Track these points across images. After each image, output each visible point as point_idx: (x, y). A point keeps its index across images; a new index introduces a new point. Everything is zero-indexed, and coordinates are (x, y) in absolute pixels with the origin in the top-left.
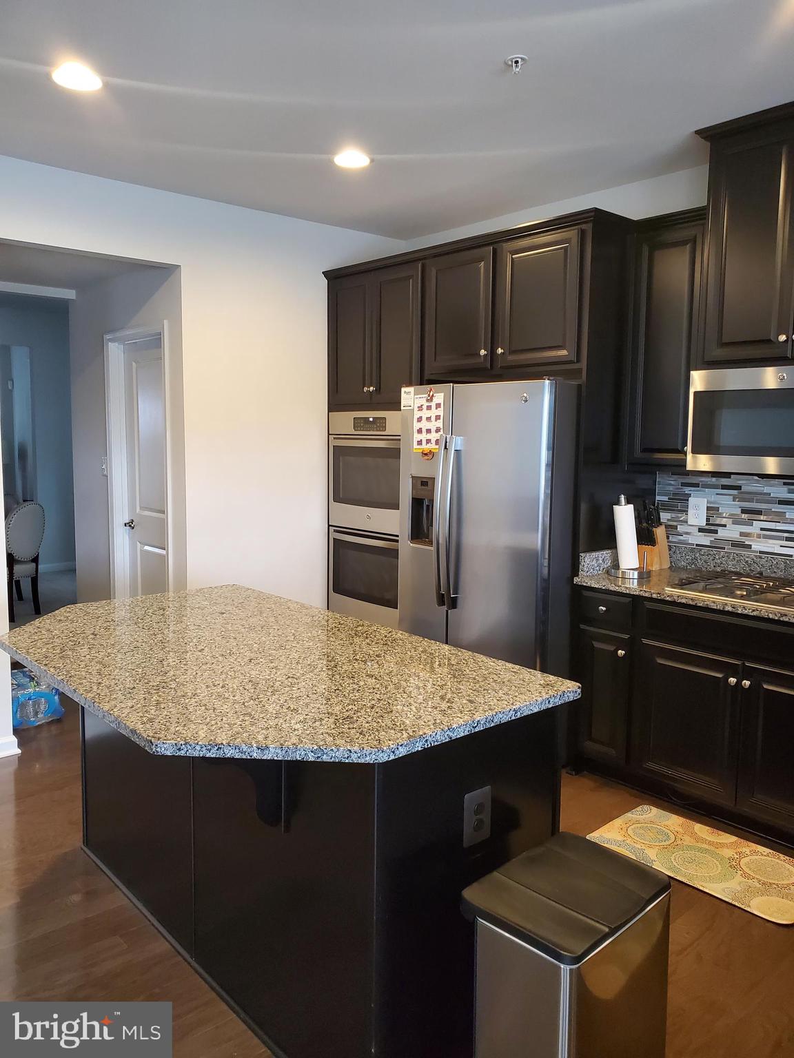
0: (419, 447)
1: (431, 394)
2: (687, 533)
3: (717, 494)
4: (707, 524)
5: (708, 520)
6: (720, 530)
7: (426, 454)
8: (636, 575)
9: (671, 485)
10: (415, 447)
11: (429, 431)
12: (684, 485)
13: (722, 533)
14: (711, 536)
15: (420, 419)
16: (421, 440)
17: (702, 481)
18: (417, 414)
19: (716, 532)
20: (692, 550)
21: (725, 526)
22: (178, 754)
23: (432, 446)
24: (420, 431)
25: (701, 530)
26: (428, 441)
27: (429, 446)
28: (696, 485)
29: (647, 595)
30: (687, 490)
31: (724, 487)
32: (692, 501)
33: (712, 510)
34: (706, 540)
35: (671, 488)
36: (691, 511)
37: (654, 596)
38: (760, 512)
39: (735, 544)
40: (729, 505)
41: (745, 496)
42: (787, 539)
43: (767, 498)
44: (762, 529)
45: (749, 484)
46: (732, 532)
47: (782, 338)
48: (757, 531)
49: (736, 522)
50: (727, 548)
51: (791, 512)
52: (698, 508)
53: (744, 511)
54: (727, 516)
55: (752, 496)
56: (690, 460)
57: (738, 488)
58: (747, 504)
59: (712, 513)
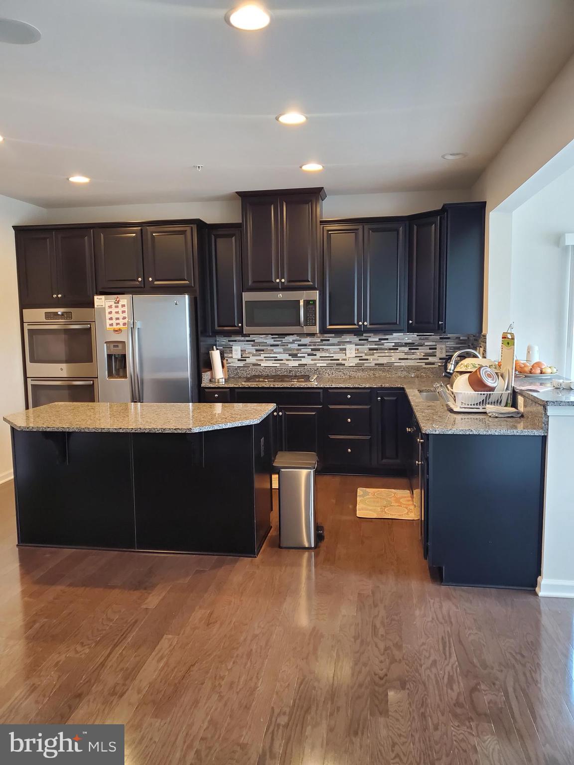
0: (111, 327)
1: (118, 300)
2: (232, 362)
3: (245, 344)
4: (241, 358)
5: (242, 355)
6: (247, 359)
7: (117, 331)
8: (223, 380)
9: (223, 341)
10: (107, 327)
11: (118, 319)
12: (229, 341)
13: (248, 360)
15: (110, 313)
16: (112, 324)
17: (237, 339)
18: (108, 311)
19: (245, 360)
20: (236, 369)
21: (249, 357)
23: (121, 326)
24: (111, 319)
25: (239, 360)
26: (118, 324)
27: (118, 327)
28: (236, 341)
29: (237, 386)
30: (231, 343)
31: (247, 341)
32: (234, 348)
33: (243, 351)
34: (241, 364)
35: (224, 343)
36: (233, 352)
37: (240, 386)
38: (263, 350)
39: (254, 365)
40: (250, 348)
41: (257, 344)
42: (275, 360)
43: (265, 344)
44: (265, 357)
45: (258, 339)
46: (252, 360)
47: (278, 281)
48: (263, 358)
49: (254, 355)
50: (251, 367)
51: (276, 349)
52: (237, 351)
53: (257, 350)
54: (249, 353)
55: (259, 344)
56: (246, 330)
57: (254, 341)
58: (258, 348)
59: (243, 353)
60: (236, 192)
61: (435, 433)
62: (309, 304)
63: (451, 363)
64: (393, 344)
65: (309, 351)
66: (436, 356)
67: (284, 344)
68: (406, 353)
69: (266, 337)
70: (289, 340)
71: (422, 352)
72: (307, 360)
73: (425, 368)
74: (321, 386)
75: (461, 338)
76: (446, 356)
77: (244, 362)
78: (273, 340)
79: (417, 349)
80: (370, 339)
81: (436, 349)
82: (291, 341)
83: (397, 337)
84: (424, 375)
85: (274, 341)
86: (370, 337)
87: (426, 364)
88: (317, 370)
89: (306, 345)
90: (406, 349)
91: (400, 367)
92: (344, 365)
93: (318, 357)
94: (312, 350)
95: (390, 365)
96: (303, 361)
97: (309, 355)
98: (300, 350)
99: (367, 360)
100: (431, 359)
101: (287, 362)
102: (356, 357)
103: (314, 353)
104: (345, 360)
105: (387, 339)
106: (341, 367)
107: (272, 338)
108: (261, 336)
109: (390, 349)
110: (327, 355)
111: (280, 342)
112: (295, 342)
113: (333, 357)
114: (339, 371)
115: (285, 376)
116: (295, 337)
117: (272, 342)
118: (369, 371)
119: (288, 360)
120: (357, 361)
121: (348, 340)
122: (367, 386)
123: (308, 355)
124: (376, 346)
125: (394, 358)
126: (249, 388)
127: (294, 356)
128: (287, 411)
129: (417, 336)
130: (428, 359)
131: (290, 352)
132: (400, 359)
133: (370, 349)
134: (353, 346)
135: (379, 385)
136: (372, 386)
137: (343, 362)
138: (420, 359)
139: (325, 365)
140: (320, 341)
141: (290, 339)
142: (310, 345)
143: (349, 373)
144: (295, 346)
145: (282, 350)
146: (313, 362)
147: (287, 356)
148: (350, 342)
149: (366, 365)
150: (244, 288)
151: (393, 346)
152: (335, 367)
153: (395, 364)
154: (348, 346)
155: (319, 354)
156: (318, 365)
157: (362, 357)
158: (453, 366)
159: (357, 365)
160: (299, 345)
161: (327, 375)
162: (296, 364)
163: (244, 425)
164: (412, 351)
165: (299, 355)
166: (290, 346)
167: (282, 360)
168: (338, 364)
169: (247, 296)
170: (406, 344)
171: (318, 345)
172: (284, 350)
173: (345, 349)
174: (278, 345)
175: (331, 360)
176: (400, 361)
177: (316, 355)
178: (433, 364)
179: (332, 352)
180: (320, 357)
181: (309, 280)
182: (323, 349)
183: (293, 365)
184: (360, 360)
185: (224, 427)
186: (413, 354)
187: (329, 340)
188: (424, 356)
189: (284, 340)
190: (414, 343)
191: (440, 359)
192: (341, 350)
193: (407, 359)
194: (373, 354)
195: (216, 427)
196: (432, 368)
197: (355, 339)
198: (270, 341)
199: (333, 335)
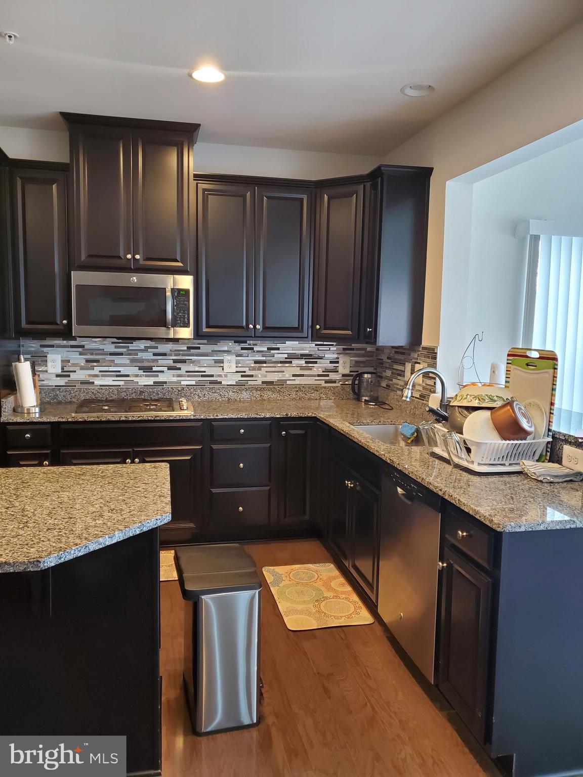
2: (48, 379)
3: (68, 351)
4: (62, 372)
5: (63, 369)
6: (71, 374)
8: (37, 410)
9: (34, 347)
12: (43, 346)
13: (73, 376)
14: (65, 379)
17: (55, 343)
19: (69, 376)
20: (53, 390)
21: (75, 372)
22: (60, 562)
25: (58, 376)
28: (52, 346)
30: (45, 350)
31: (72, 347)
32: (50, 357)
33: (65, 362)
34: (62, 382)
35: (35, 349)
36: (49, 364)
38: (97, 361)
39: (83, 383)
40: (76, 358)
41: (87, 352)
42: (117, 376)
43: (102, 352)
44: (100, 371)
45: (90, 344)
46: (80, 375)
47: (129, 256)
48: (98, 373)
49: (82, 368)
50: (78, 386)
51: (118, 360)
52: (54, 361)
53: (88, 361)
54: (74, 365)
55: (92, 351)
56: (76, 329)
57: (83, 347)
58: (89, 357)
59: (65, 364)
60: (62, 114)
61: (519, 530)
62: (180, 294)
63: (408, 387)
64: (286, 356)
65: (171, 363)
66: (338, 372)
67: (130, 352)
68: (302, 368)
69: (104, 341)
70: (139, 346)
71: (320, 367)
72: (168, 377)
73: (325, 388)
74: (202, 417)
75: (368, 349)
76: (351, 372)
77: (66, 379)
78: (113, 345)
79: (316, 363)
80: (256, 349)
81: (338, 362)
82: (142, 347)
83: (291, 346)
84: (324, 396)
85: (116, 347)
86: (256, 345)
87: (326, 382)
88: (182, 391)
89: (165, 355)
90: (302, 362)
91: (294, 386)
92: (221, 383)
93: (182, 372)
94: (175, 361)
95: (282, 383)
96: (161, 378)
97: (170, 368)
98: (157, 360)
99: (252, 376)
100: (333, 376)
101: (136, 379)
102: (237, 372)
103: (178, 365)
104: (220, 376)
105: (278, 349)
106: (217, 386)
107: (113, 343)
108: (94, 340)
109: (281, 362)
110: (197, 369)
111: (125, 350)
112: (149, 350)
113: (205, 372)
114: (214, 391)
115: (133, 400)
116: (149, 343)
117: (111, 348)
118: (254, 392)
119: (137, 376)
120: (238, 377)
121: (226, 349)
122: (268, 416)
123: (168, 369)
124: (264, 358)
125: (287, 373)
126: (85, 422)
127: (147, 369)
128: (146, 457)
129: (316, 345)
130: (328, 376)
131: (139, 364)
132: (294, 376)
133: (256, 362)
134: (233, 358)
135: (283, 414)
136: (274, 416)
137: (219, 379)
138: (319, 376)
139: (194, 383)
140: (186, 348)
141: (141, 345)
142: (171, 355)
143: (227, 394)
144: (148, 356)
145: (128, 362)
146: (175, 379)
147: (135, 370)
148: (228, 352)
149: (250, 383)
150: (71, 264)
151: (286, 358)
152: (208, 386)
153: (288, 382)
154: (227, 358)
155: (184, 368)
156: (183, 383)
157: (245, 372)
158: (410, 391)
159: (239, 384)
160: (155, 355)
161: (197, 397)
162: (150, 381)
163: (145, 529)
164: (310, 365)
165: (155, 369)
166: (140, 355)
167: (128, 376)
168: (212, 382)
169: (78, 278)
170: (302, 356)
171: (183, 355)
172: (132, 361)
173: (222, 362)
174: (121, 354)
175: (202, 376)
176: (294, 378)
177: (180, 369)
178: (334, 382)
179: (205, 365)
180: (187, 372)
181: (178, 259)
182: (192, 362)
183: (146, 384)
184: (242, 376)
185: (109, 542)
186: (310, 369)
187: (199, 348)
188: (323, 372)
189: (132, 346)
190: (311, 355)
191: (343, 375)
192: (217, 361)
193: (303, 375)
194: (259, 369)
195: (93, 547)
196: (334, 387)
197: (237, 348)
198: (109, 347)
199: (205, 341)
